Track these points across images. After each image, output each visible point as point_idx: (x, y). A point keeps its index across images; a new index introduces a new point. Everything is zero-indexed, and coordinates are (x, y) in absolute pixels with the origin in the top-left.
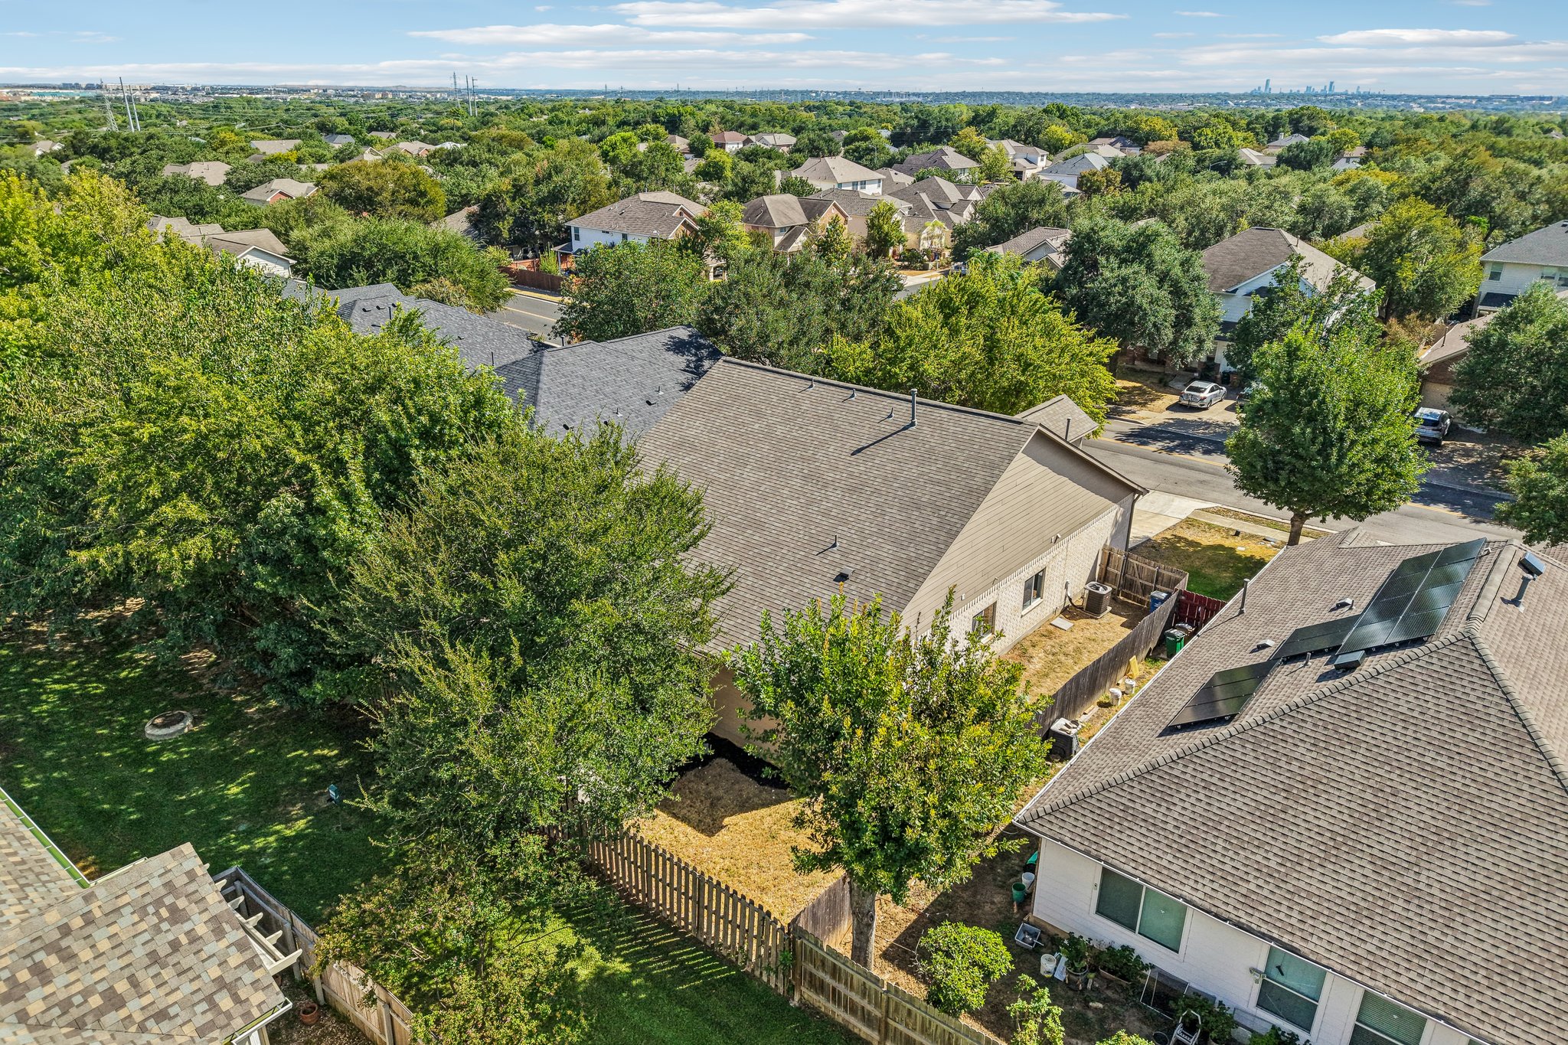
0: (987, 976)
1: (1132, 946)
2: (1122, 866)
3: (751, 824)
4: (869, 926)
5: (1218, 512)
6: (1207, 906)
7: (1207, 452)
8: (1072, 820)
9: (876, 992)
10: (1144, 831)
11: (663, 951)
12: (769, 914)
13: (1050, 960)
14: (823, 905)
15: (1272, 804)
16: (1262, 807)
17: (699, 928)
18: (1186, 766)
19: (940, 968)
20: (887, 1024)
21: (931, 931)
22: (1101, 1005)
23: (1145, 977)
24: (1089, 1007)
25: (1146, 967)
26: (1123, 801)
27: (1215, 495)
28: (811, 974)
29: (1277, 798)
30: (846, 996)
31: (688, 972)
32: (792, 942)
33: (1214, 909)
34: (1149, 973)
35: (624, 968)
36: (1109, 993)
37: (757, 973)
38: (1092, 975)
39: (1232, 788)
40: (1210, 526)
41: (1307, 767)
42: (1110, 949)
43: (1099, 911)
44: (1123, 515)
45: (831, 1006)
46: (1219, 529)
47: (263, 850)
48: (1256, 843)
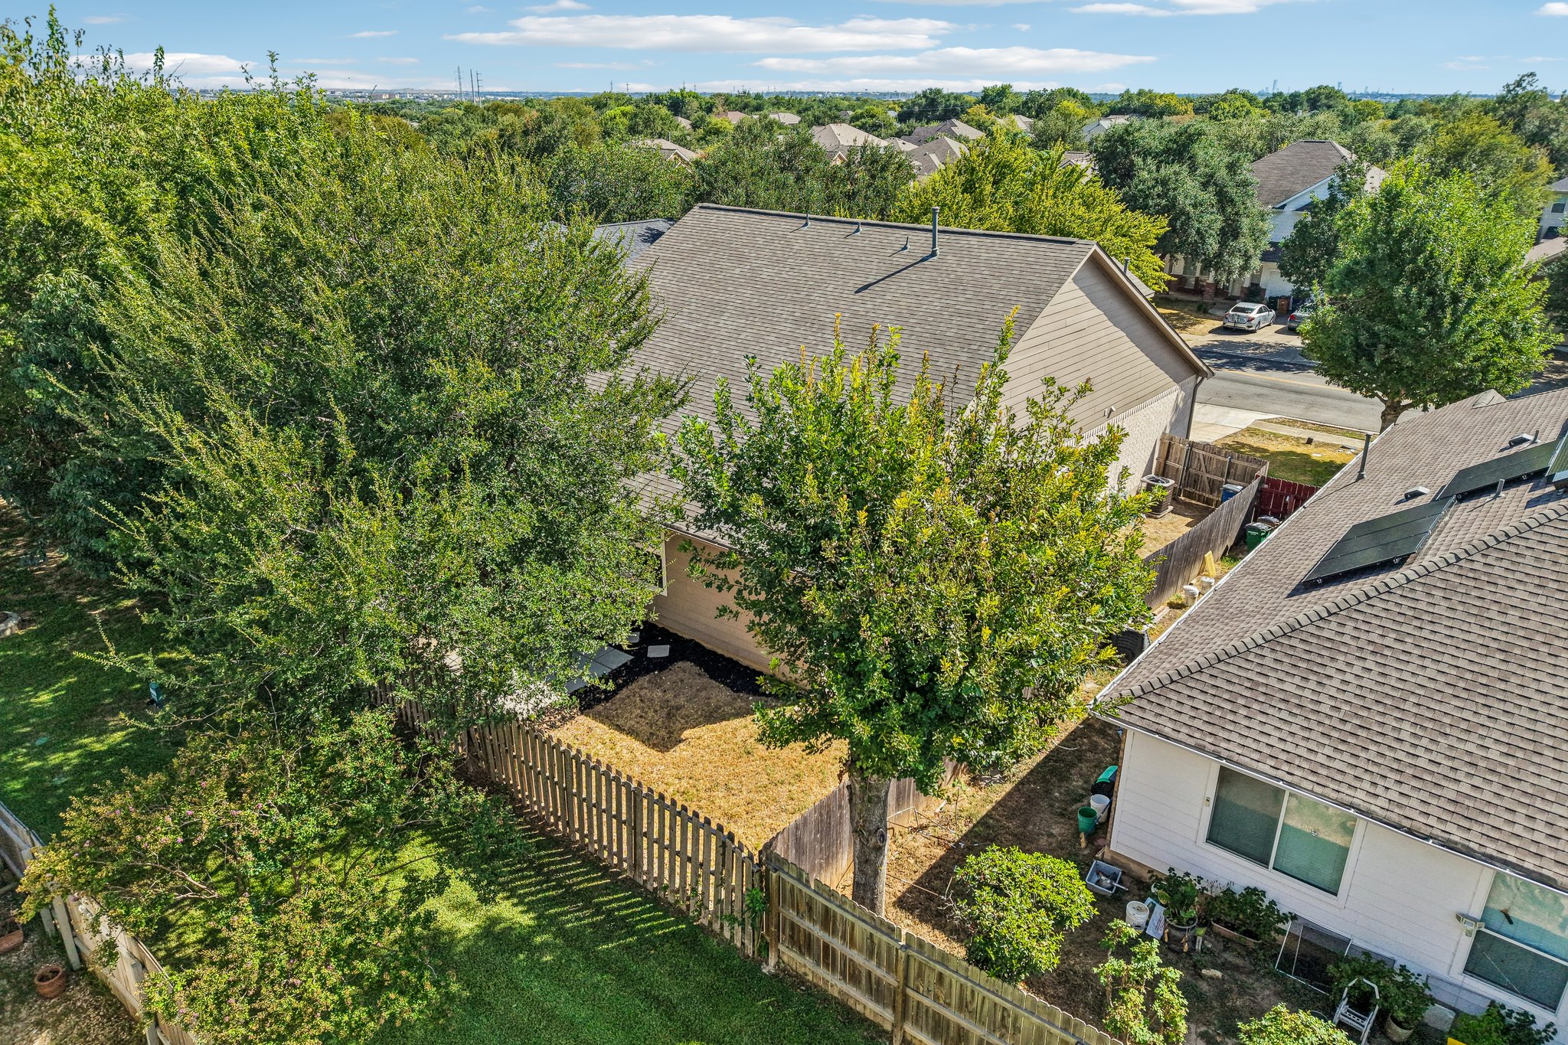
0: (1060, 922)
1: (1261, 887)
2: (1255, 765)
3: (720, 738)
4: (879, 850)
5: (1283, 423)
6: (1395, 818)
7: (1259, 369)
8: (1173, 705)
9: (889, 948)
10: (1284, 715)
11: (585, 898)
12: (731, 836)
13: (1139, 909)
14: (811, 826)
15: (1484, 670)
16: (1468, 676)
17: (636, 865)
18: (1340, 624)
19: (989, 910)
20: (905, 997)
21: (971, 859)
22: (1218, 974)
23: (1282, 932)
24: (1201, 976)
25: (1284, 919)
26: (1250, 675)
27: (1277, 407)
28: (793, 925)
29: (1489, 662)
30: (844, 957)
31: (614, 925)
32: (765, 877)
33: (1406, 823)
34: (1287, 927)
35: (527, 920)
36: (1228, 956)
37: (716, 927)
38: (1201, 931)
39: (1417, 651)
40: (1276, 436)
41: (1533, 617)
42: (1228, 892)
43: (1211, 839)
44: (1185, 400)
45: (822, 971)
46: (1287, 438)
47: (58, 767)
48: (1464, 725)
